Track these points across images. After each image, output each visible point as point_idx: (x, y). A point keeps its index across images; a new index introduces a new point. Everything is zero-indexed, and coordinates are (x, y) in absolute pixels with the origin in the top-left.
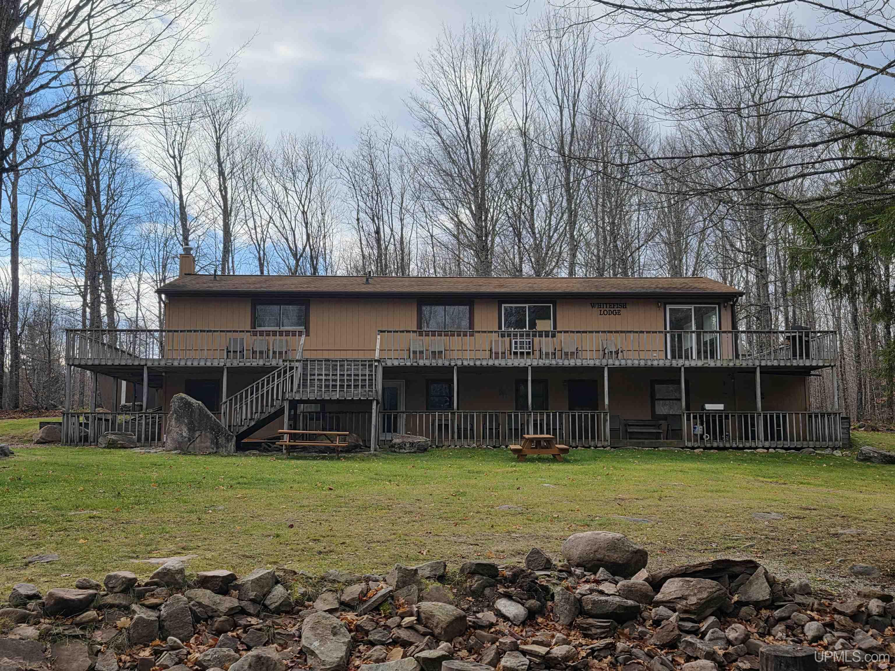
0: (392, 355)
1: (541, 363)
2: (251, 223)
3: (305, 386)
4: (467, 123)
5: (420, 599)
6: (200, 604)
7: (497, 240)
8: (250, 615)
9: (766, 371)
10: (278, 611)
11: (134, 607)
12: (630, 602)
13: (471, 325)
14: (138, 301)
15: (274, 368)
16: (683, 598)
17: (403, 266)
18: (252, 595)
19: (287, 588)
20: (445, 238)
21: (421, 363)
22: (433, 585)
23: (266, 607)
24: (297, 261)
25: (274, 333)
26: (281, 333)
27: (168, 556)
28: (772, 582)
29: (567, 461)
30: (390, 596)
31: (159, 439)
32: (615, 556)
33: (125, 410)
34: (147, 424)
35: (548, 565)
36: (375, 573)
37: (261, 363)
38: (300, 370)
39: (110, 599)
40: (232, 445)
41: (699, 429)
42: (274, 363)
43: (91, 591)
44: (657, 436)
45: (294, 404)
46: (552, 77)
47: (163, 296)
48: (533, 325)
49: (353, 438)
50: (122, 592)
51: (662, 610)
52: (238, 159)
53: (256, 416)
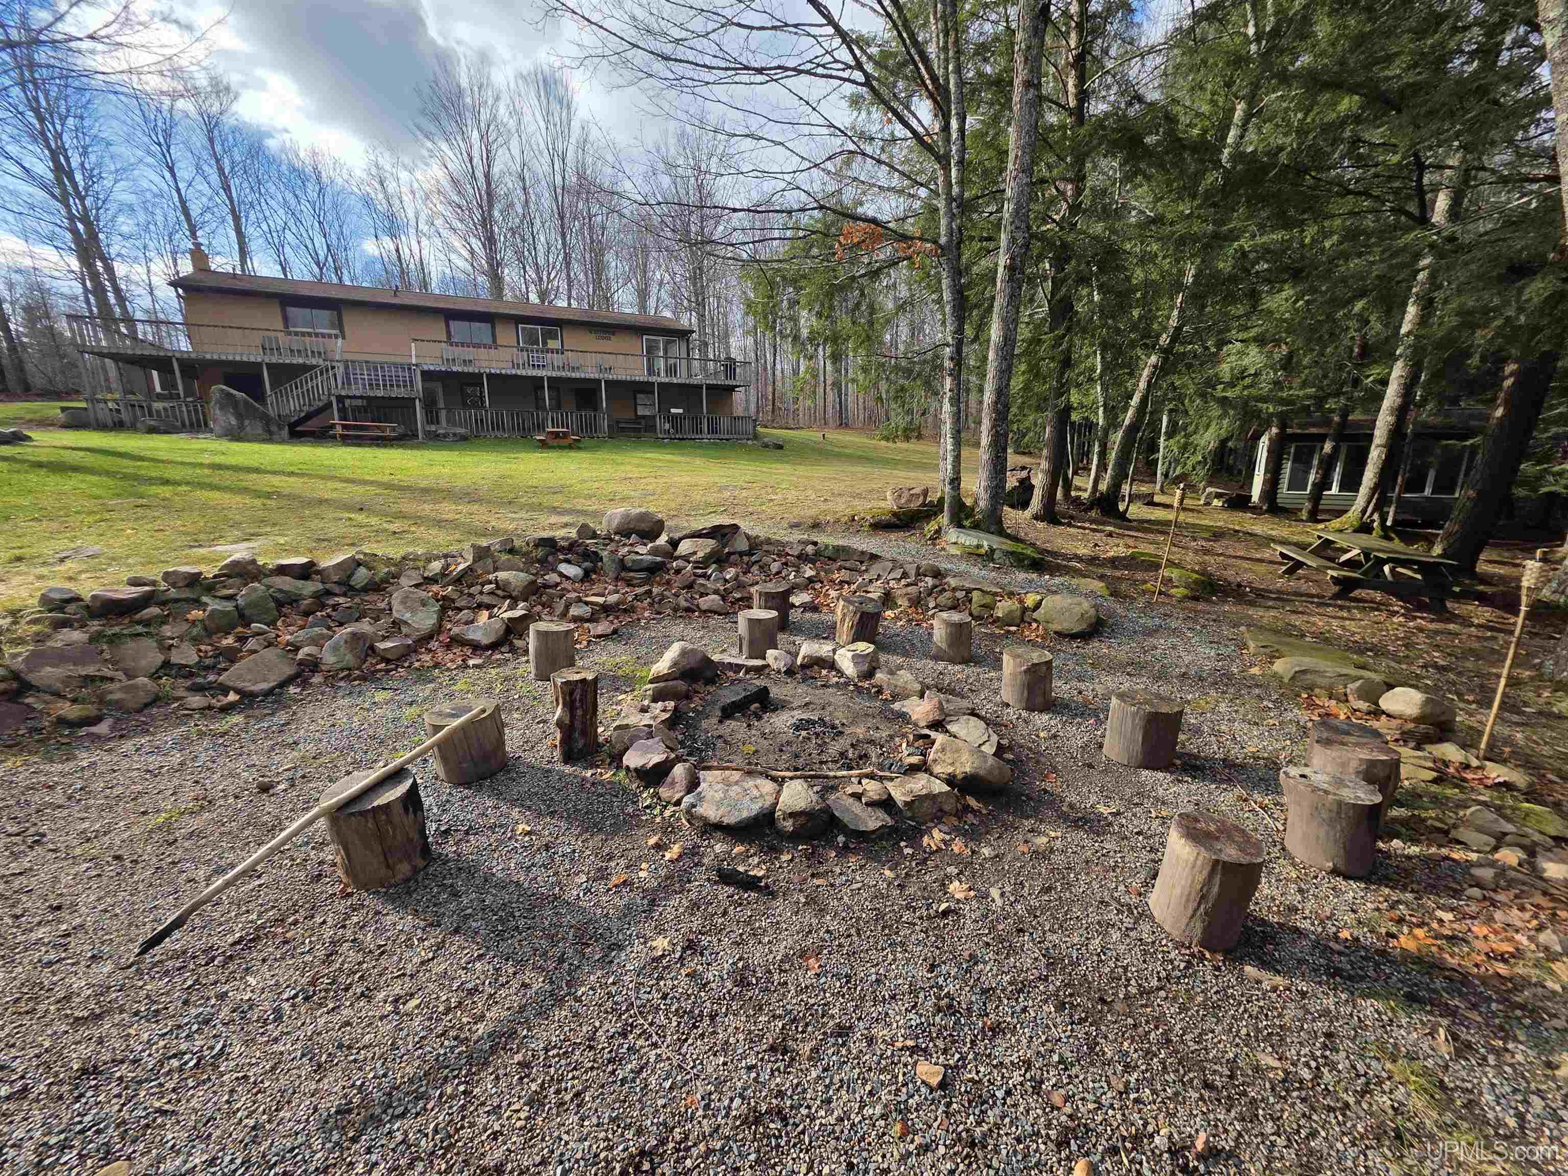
0: (428, 361)
1: (554, 374)
2: (265, 227)
3: (349, 384)
4: (471, 161)
5: (496, 569)
6: (280, 591)
7: (506, 271)
8: (336, 595)
9: (710, 387)
10: (366, 589)
11: (205, 599)
12: (659, 559)
13: (494, 341)
14: (151, 293)
15: (313, 367)
16: (695, 553)
17: (425, 284)
18: (336, 578)
19: (370, 569)
20: (461, 264)
21: (455, 369)
22: (504, 557)
23: (352, 588)
24: (321, 269)
25: (309, 334)
26: (317, 335)
27: (236, 542)
28: (748, 537)
29: (579, 448)
30: (470, 569)
31: (206, 424)
32: (644, 526)
33: (160, 397)
34: (189, 412)
35: (594, 535)
36: (453, 549)
37: (301, 361)
38: (342, 369)
39: (173, 593)
40: (285, 432)
41: (667, 426)
42: (314, 362)
43: (147, 588)
44: (639, 430)
45: (340, 399)
46: (544, 131)
47: (180, 291)
48: (545, 343)
49: (401, 430)
50: (187, 586)
51: (680, 563)
52: (238, 158)
53: (306, 408)
